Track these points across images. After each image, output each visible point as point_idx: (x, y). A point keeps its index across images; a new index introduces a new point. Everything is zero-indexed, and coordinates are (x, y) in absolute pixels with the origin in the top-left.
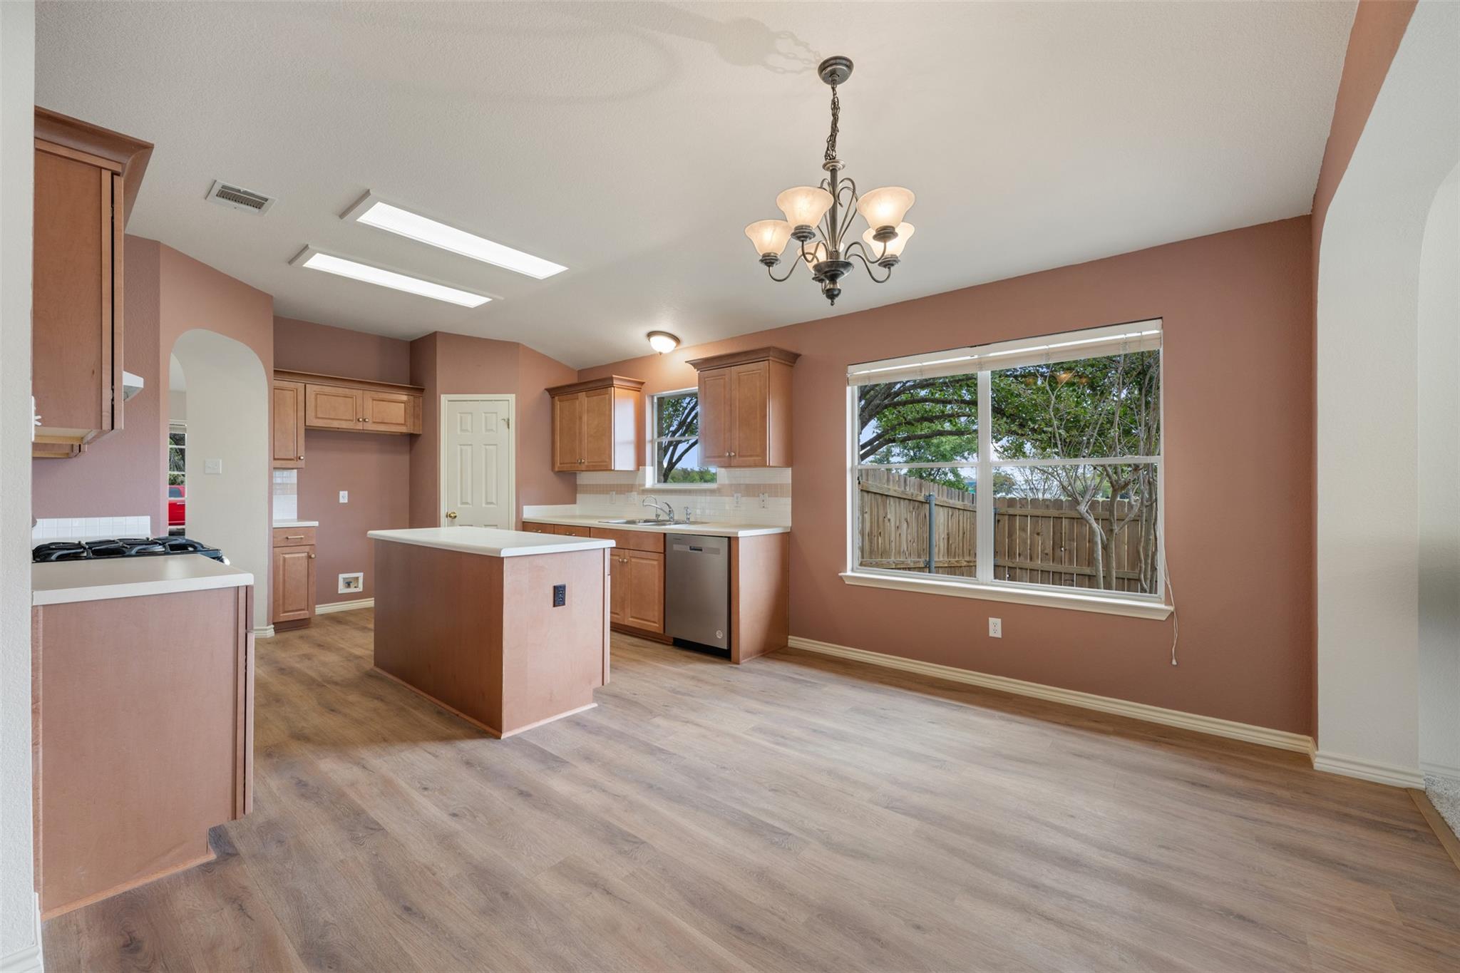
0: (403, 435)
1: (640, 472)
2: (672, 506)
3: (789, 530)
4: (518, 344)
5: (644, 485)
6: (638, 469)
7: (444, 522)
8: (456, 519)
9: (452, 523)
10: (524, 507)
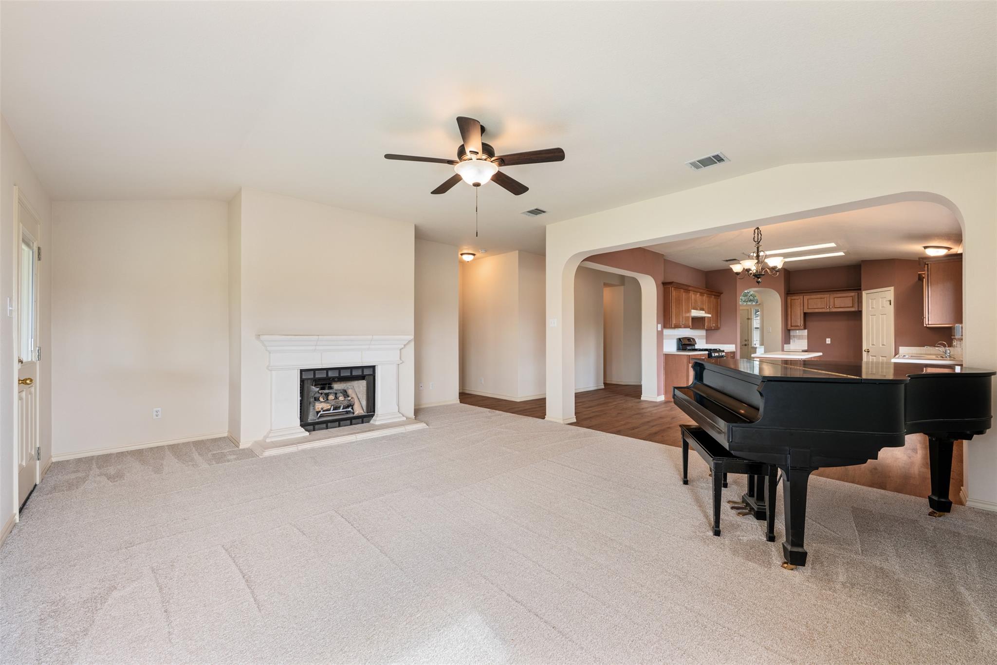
4: (895, 259)
7: (864, 354)
8: (870, 353)
9: (868, 355)
10: (900, 347)
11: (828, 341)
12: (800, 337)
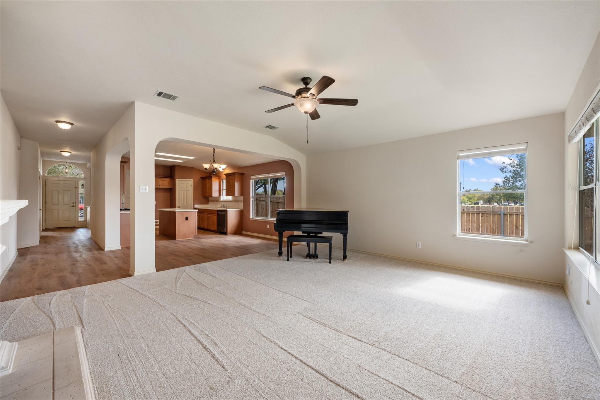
0: (168, 188)
1: (219, 197)
3: (242, 209)
4: (193, 168)
5: (220, 200)
10: (195, 205)
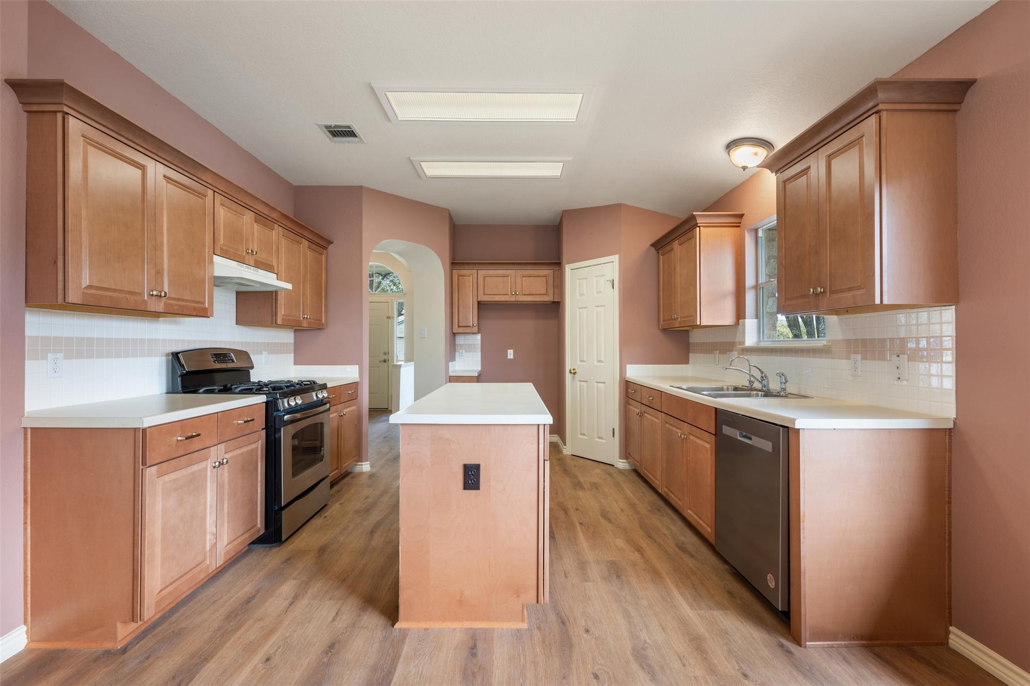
0: (548, 302)
1: (740, 327)
2: (763, 371)
3: (951, 425)
4: (621, 204)
5: (743, 343)
6: (737, 323)
7: (568, 377)
8: (576, 375)
9: (573, 378)
10: (627, 365)
11: (510, 354)
12: (469, 348)
